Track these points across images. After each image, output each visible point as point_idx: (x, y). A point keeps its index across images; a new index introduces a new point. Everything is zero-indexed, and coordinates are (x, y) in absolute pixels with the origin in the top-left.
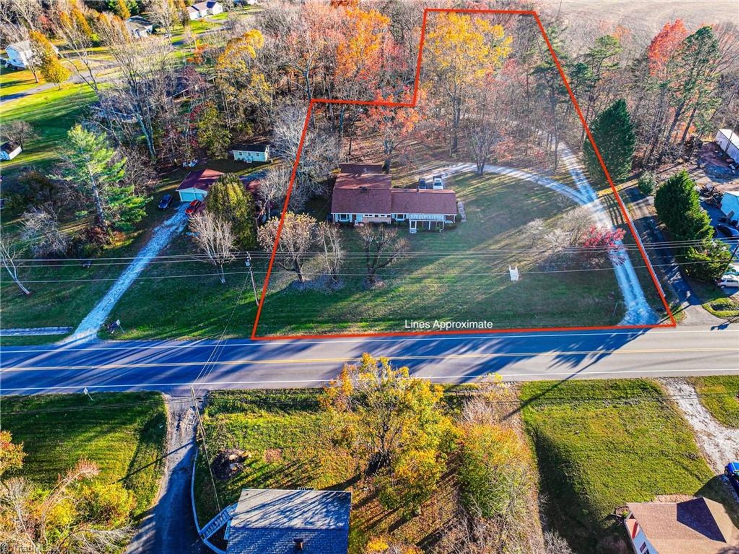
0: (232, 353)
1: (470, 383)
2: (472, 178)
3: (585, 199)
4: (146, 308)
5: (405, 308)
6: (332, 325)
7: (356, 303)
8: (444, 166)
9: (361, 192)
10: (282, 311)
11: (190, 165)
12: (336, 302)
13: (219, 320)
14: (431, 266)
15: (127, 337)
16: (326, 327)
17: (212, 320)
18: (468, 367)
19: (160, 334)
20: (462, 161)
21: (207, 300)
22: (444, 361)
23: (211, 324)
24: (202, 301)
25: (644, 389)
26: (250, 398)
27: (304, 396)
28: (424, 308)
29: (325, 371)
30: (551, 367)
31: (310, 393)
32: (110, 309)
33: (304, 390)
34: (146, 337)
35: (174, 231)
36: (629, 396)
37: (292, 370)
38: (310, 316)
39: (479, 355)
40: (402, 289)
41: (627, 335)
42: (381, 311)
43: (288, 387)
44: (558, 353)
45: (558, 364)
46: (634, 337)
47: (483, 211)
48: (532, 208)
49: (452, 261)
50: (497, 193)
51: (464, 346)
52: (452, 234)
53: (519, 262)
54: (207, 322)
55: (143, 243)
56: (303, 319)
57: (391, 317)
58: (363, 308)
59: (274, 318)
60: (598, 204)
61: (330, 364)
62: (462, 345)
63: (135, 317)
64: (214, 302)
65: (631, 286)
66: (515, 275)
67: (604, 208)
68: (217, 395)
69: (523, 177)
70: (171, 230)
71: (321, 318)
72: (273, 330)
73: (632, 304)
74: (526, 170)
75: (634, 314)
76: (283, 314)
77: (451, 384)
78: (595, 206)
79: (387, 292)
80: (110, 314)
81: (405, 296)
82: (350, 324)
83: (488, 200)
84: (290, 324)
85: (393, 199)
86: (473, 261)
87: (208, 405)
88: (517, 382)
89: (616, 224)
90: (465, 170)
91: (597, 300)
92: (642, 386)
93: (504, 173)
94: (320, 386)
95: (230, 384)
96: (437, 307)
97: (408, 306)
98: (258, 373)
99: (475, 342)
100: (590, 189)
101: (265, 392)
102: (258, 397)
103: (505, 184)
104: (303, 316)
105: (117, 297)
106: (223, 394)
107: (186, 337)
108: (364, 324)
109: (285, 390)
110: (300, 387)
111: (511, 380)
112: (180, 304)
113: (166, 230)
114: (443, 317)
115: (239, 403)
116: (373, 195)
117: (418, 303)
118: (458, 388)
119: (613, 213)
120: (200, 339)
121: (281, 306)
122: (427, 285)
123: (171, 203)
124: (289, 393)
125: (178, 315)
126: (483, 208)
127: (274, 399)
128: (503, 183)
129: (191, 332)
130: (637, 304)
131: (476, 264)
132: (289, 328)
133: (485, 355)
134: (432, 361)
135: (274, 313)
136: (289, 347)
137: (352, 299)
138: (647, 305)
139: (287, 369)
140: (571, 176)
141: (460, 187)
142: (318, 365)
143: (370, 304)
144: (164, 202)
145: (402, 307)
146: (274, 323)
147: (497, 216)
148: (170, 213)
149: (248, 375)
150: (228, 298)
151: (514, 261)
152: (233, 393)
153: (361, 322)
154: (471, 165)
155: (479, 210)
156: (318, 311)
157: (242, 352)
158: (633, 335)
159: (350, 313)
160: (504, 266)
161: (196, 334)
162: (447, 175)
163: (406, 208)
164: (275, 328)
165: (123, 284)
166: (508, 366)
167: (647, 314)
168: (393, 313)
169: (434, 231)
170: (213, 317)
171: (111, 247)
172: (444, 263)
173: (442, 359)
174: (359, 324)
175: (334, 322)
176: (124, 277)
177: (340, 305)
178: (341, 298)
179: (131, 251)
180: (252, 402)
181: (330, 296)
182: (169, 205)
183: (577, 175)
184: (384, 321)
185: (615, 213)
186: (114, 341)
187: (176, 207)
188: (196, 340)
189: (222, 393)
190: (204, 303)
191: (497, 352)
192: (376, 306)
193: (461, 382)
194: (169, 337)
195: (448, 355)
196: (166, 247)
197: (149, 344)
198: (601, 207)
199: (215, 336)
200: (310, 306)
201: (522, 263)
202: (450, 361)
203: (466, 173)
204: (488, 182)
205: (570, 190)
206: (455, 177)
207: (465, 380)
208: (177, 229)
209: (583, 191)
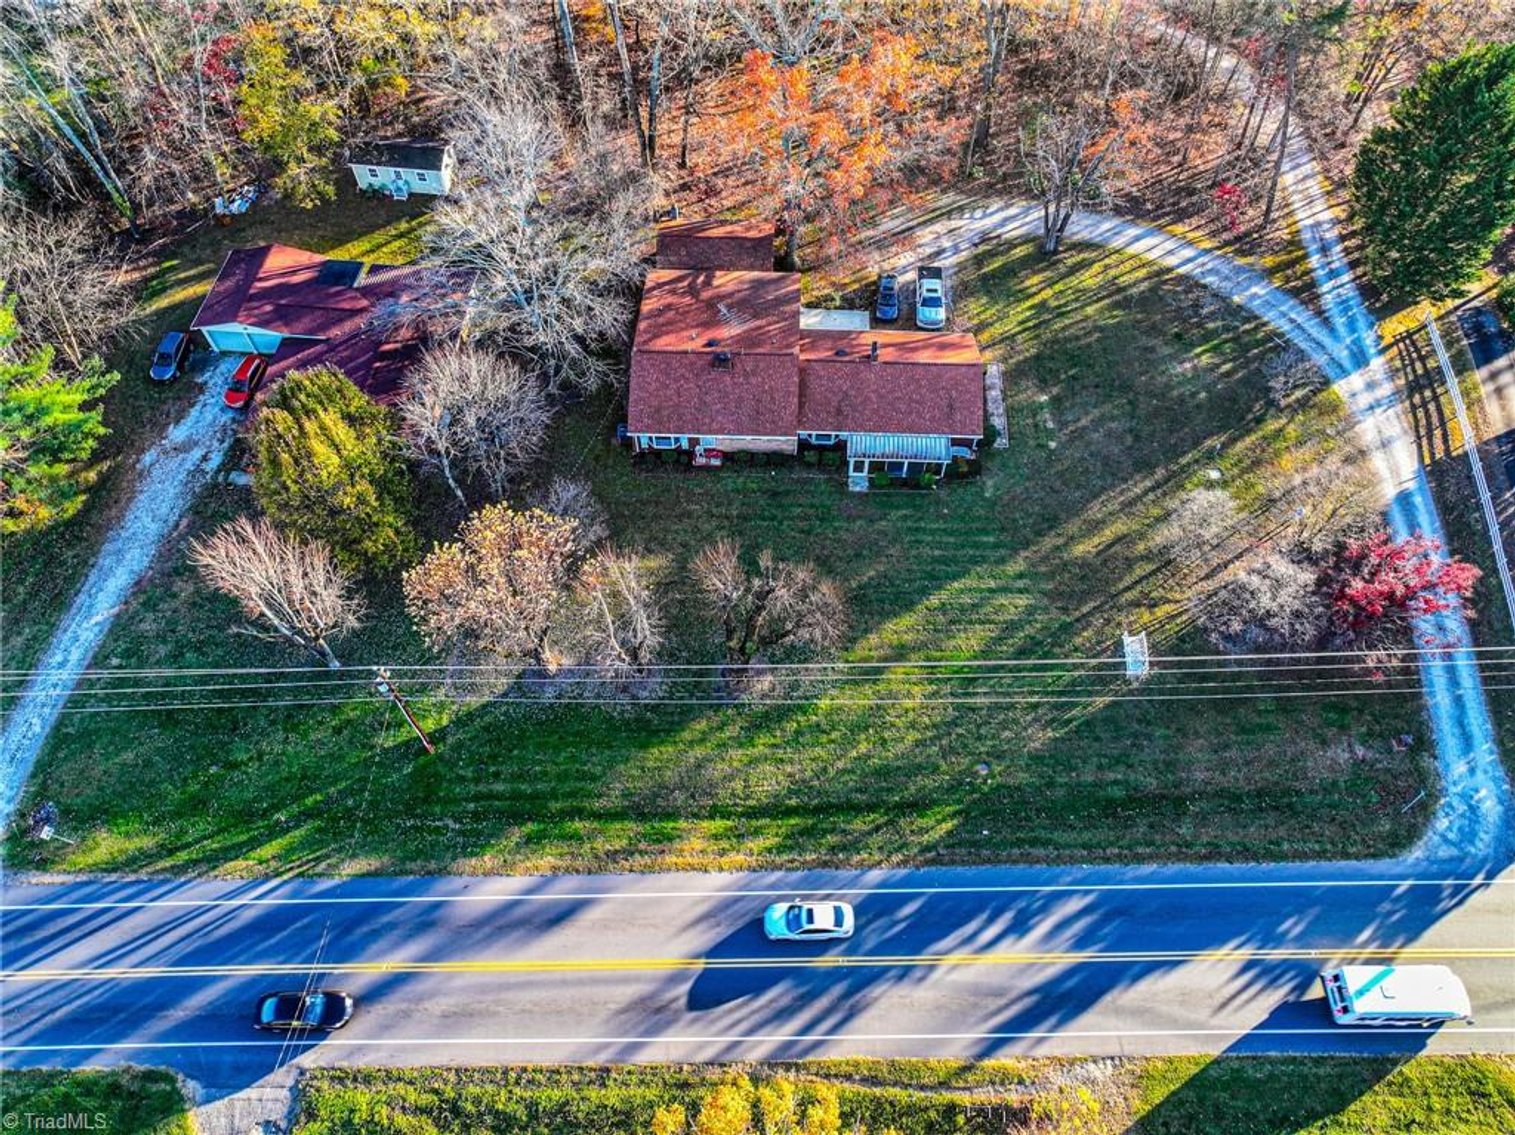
0: (365, 929)
1: (1005, 1060)
2: (1028, 263)
3: (1343, 355)
4: (128, 756)
5: (832, 772)
6: (632, 827)
7: (699, 752)
8: (949, 214)
9: (713, 365)
10: (497, 775)
11: (235, 208)
12: (644, 746)
13: (328, 801)
14: (907, 620)
15: (83, 860)
16: (618, 834)
17: (309, 801)
18: (1002, 1001)
19: (171, 852)
20: (1000, 193)
21: (294, 728)
22: (936, 975)
23: (308, 815)
24: (280, 736)
25: (1479, 1095)
26: (412, 1097)
27: (556, 1094)
28: (883, 772)
29: (613, 1006)
30: (1224, 1005)
31: (574, 1084)
32: (32, 756)
33: (558, 1072)
34: (132, 862)
35: (198, 470)
36: (1436, 1118)
37: (526, 997)
38: (572, 794)
39: (1031, 957)
40: (824, 703)
41: (1439, 889)
42: (768, 783)
43: (515, 1059)
44: (1246, 953)
45: (1245, 996)
46: (1461, 894)
47: (1056, 401)
48: (1193, 395)
49: (966, 600)
50: (1097, 328)
51: (990, 921)
52: (965, 493)
53: (1153, 605)
54: (295, 808)
55: (114, 512)
56: (555, 806)
57: (793, 802)
58: (717, 770)
59: (477, 798)
60: (1380, 376)
61: (625, 980)
62: (984, 916)
63: (101, 789)
64: (312, 737)
65: (1458, 701)
66: (1137, 656)
67: (1397, 392)
68: (325, 1085)
69: (1171, 261)
70: (189, 466)
71: (603, 802)
72: (473, 842)
73: (1459, 768)
74: (1179, 229)
75: (1462, 808)
76: (499, 787)
77: (955, 1064)
78: (1371, 386)
79: (781, 714)
80: (34, 776)
81: (833, 728)
82: (682, 824)
83: (1073, 360)
84: (518, 818)
85: (803, 385)
86: (1023, 601)
87: (303, 1119)
88: (1131, 1059)
89: (1427, 461)
90: (1012, 231)
91: (1360, 751)
92: (1473, 1085)
93: (1117, 243)
94: (602, 1059)
95: (360, 1048)
96: (919, 769)
97: (840, 765)
98: (438, 1006)
99: (1022, 904)
100: (1358, 311)
101: (452, 1077)
102: (436, 1092)
103: (1120, 290)
104: (554, 796)
105: (51, 714)
106: (341, 1080)
107: (241, 863)
108: (718, 825)
109: (505, 1072)
110: (545, 1064)
111: (1114, 1050)
112: (223, 745)
113: (173, 464)
114: (935, 802)
115: (385, 1111)
116: (746, 375)
117: (869, 757)
118: (970, 1078)
119: (1421, 414)
120: (278, 875)
121: (493, 757)
122: (894, 687)
123: (184, 358)
124: (517, 1083)
125: (220, 778)
126: (1055, 391)
127: (477, 1101)
128: (1113, 288)
129: (254, 843)
130: (1472, 771)
131: (1031, 611)
132: (516, 834)
133: (1048, 957)
134: (904, 973)
135: (477, 781)
136: (519, 912)
137: (687, 735)
138: (1500, 772)
139: (510, 995)
140: (1306, 256)
141: (994, 301)
142: (596, 981)
143: (737, 755)
144: (165, 359)
145: (825, 769)
146: (476, 816)
147: (1097, 423)
148: (185, 392)
149: (406, 1015)
150: (349, 722)
151: (1137, 604)
152: (368, 1080)
153: (712, 817)
154: (1026, 211)
155: (1044, 398)
156: (594, 778)
157: (392, 926)
158: (1457, 889)
159: (682, 787)
160: (1108, 621)
161: (268, 850)
162: (956, 250)
163: (839, 412)
164: (478, 834)
165: (62, 665)
166: (1108, 998)
167: (1500, 808)
168: (799, 787)
169: (917, 486)
170: (312, 792)
171: (24, 524)
172: (943, 608)
173: (932, 968)
174: (705, 824)
175: (642, 817)
176: (66, 637)
177: (655, 755)
178: (656, 733)
179: (80, 539)
180: (419, 1110)
181: (627, 723)
182: (180, 367)
183: (1324, 250)
184: (774, 817)
185: (1427, 412)
186: (47, 879)
187: (202, 371)
188: (267, 878)
189: (340, 1078)
190: (286, 741)
191: (1080, 943)
192: (753, 762)
193: (981, 1056)
194: (195, 863)
195: (947, 952)
196: (177, 525)
197: (145, 888)
198: (1386, 389)
199: (318, 860)
200: (573, 758)
201: (1162, 611)
202: (955, 976)
203: (1011, 245)
204: (1073, 281)
205: (1302, 316)
206: (979, 260)
207: (992, 1047)
208: (205, 458)
209: (1339, 322)
